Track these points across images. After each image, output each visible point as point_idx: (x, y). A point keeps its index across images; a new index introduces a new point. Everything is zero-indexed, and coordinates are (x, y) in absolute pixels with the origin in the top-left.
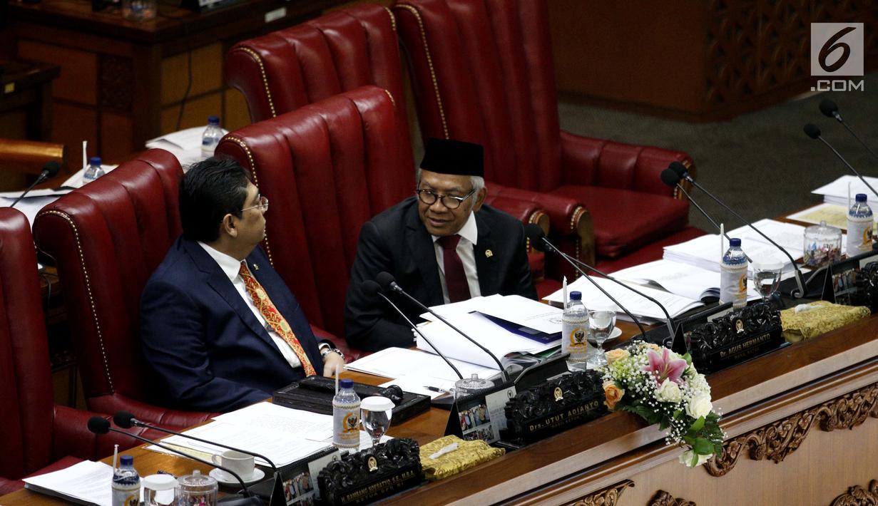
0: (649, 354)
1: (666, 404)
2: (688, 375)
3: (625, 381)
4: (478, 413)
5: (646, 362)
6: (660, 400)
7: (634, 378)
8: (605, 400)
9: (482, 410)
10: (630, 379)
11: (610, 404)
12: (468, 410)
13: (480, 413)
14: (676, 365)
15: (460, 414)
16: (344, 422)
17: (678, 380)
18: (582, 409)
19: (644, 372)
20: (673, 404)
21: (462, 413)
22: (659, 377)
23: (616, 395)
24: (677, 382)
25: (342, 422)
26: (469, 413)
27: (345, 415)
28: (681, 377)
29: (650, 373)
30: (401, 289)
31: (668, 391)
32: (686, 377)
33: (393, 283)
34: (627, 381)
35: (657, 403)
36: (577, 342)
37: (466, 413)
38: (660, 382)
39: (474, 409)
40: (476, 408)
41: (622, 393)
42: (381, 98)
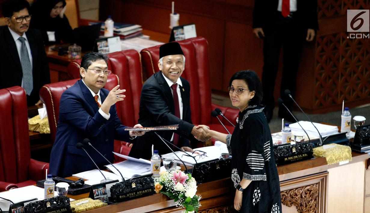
0: (174, 173)
1: (177, 192)
2: (188, 181)
3: (163, 182)
4: (102, 190)
5: (172, 176)
6: (175, 190)
7: (167, 181)
8: (155, 189)
9: (104, 190)
10: (165, 182)
11: (157, 191)
12: (98, 189)
13: (103, 191)
14: (184, 178)
15: (94, 190)
16: (48, 191)
17: (183, 183)
18: (144, 191)
19: (170, 180)
20: (180, 192)
21: (95, 190)
22: (176, 182)
23: (160, 188)
24: (183, 184)
25: (47, 190)
26: (98, 190)
27: (48, 188)
28: (185, 182)
29: (172, 180)
30: (91, 145)
31: (179, 187)
32: (187, 182)
33: (89, 143)
34: (164, 183)
35: (174, 191)
36: (156, 169)
37: (97, 190)
38: (176, 183)
39: (100, 189)
40: (101, 188)
41: (162, 187)
42: (114, 79)
